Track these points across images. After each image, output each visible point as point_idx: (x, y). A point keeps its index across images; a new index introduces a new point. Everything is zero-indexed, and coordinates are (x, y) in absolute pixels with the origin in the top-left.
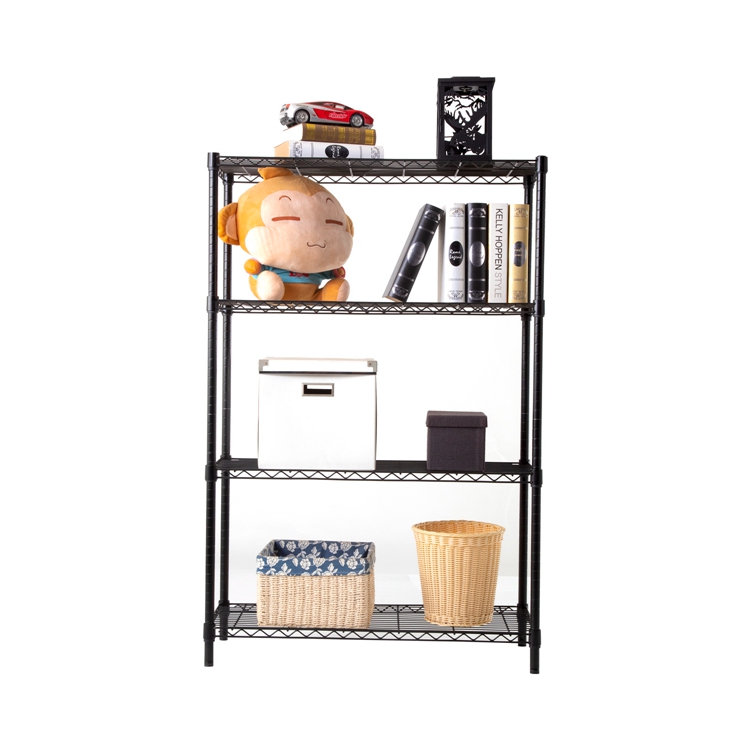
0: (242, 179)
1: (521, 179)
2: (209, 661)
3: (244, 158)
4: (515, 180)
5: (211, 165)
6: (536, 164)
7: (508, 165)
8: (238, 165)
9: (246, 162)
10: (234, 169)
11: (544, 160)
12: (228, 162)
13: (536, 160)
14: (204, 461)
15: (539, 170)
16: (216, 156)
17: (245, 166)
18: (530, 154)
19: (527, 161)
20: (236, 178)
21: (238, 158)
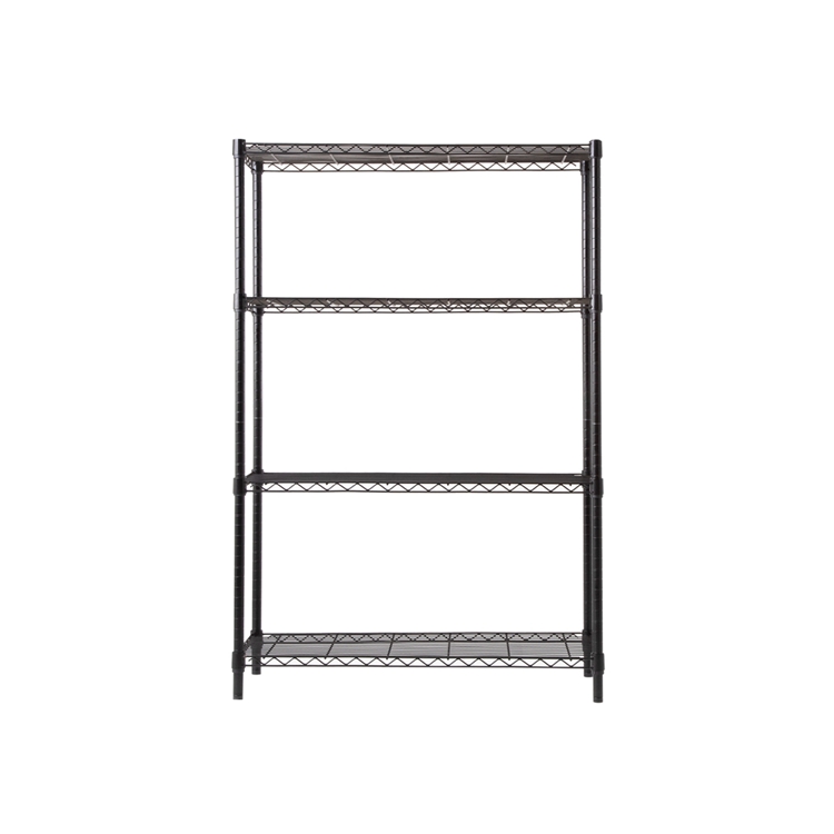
0: (273, 168)
1: (578, 165)
2: (238, 694)
3: (273, 145)
4: (571, 166)
5: (236, 152)
6: (590, 149)
7: (559, 151)
8: (266, 152)
9: (275, 149)
10: (264, 157)
11: (598, 144)
12: (255, 149)
13: (590, 145)
14: (232, 474)
15: (592, 155)
16: (241, 142)
17: (275, 153)
18: (583, 138)
19: (579, 146)
20: (265, 167)
21: (266, 145)
